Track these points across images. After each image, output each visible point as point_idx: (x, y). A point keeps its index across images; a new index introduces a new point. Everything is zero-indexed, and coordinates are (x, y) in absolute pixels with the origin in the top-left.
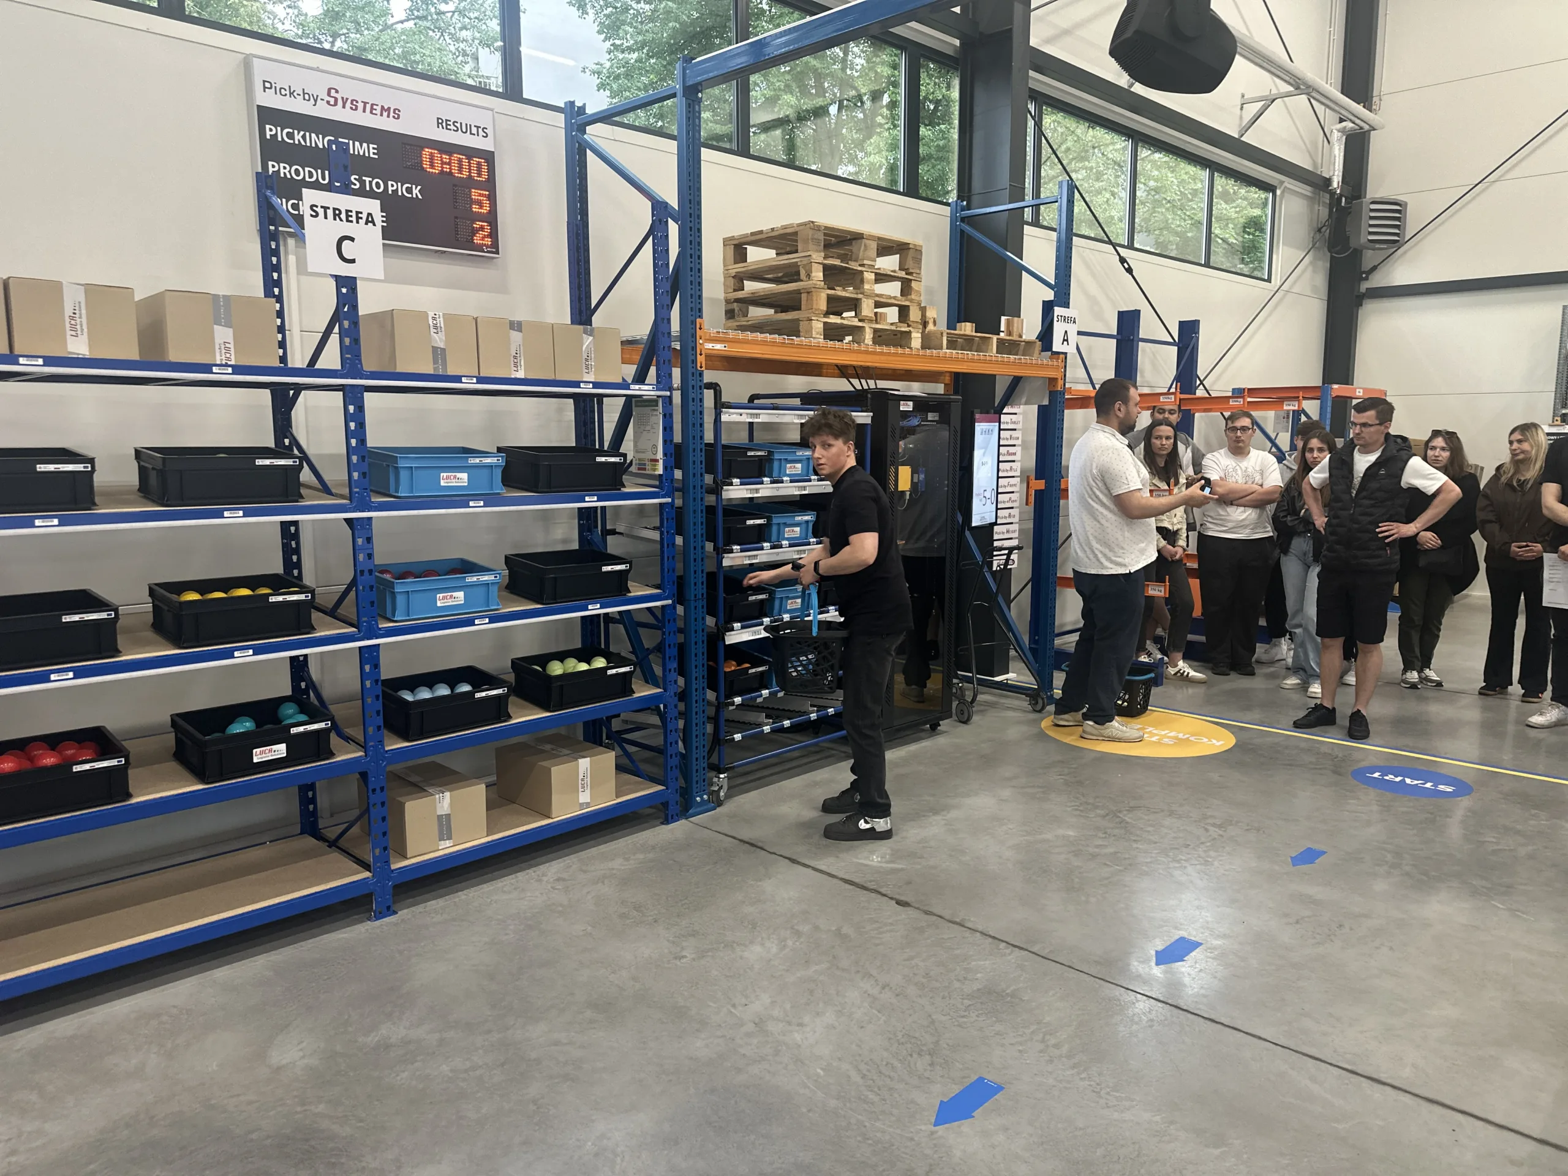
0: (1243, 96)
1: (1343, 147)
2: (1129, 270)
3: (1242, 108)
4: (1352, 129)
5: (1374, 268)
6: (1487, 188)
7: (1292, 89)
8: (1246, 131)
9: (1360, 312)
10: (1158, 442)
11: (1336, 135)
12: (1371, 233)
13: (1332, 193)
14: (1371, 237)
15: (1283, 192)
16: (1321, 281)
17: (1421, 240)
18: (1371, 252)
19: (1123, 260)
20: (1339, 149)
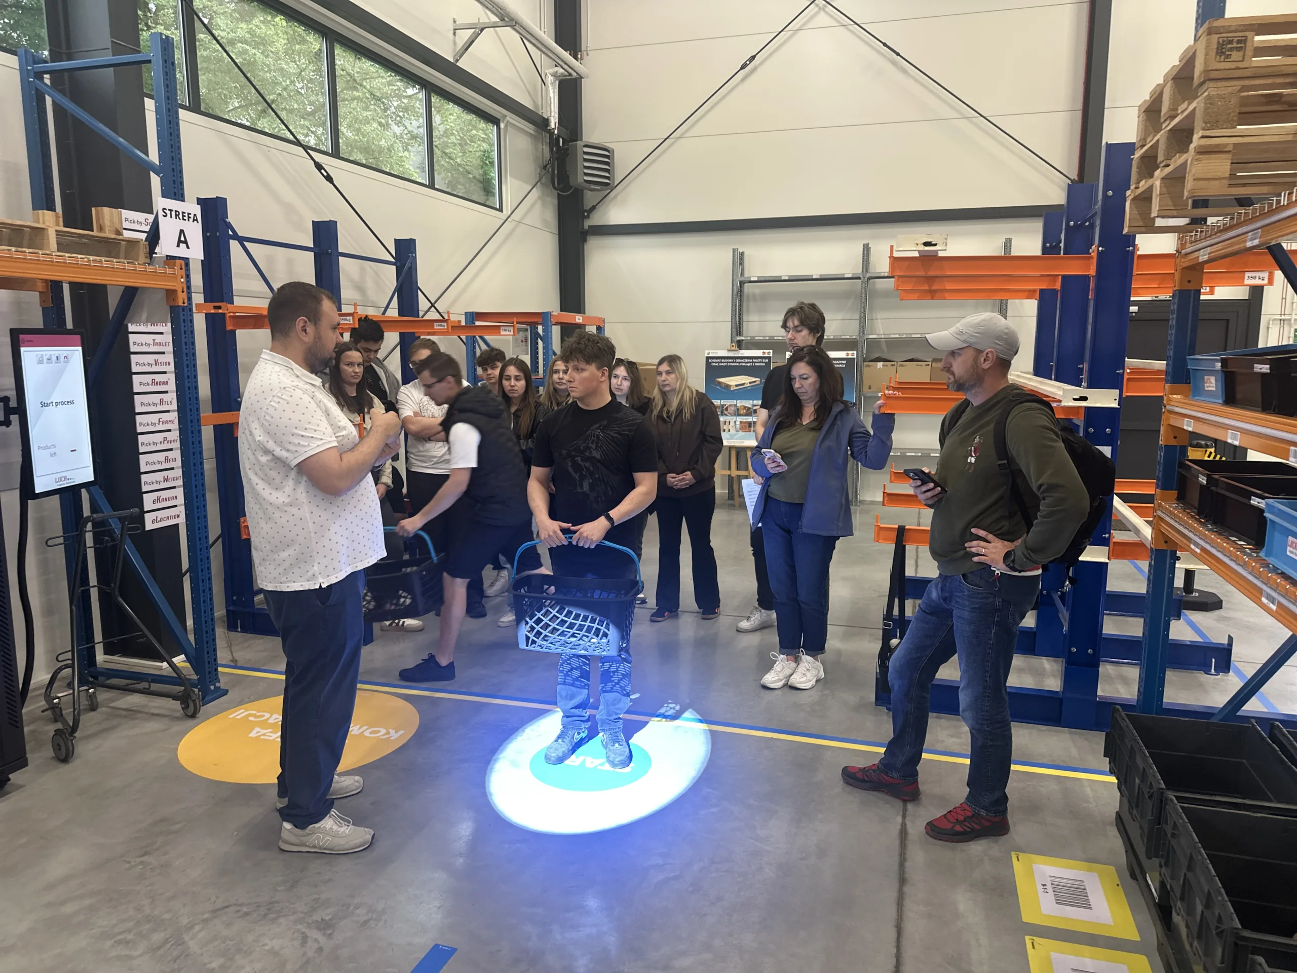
0: (455, 22)
1: (557, 90)
2: (329, 178)
3: (454, 34)
4: (562, 75)
5: (593, 208)
6: (673, 144)
7: (497, 20)
8: (461, 57)
9: (585, 247)
10: (349, 369)
11: (550, 79)
12: (586, 174)
13: (551, 133)
14: (586, 178)
15: (506, 126)
16: (551, 216)
17: (628, 185)
18: (589, 192)
19: (319, 167)
20: (554, 92)
